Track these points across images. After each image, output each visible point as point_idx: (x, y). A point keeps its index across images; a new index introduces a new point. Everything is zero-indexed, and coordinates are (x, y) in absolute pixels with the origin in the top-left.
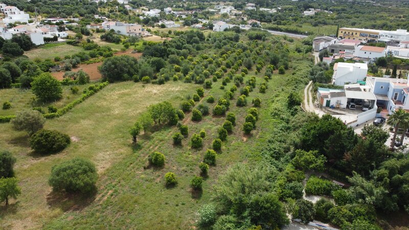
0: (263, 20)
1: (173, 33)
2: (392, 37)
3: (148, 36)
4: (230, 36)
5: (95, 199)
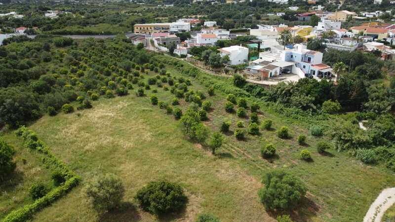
2: (178, 27)
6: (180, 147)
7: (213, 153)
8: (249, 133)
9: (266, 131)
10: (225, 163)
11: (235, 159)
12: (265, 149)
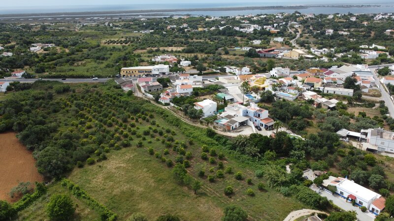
6: (174, 190)
7: (195, 193)
8: (218, 177)
9: (228, 174)
10: (203, 200)
11: (209, 197)
12: (227, 190)
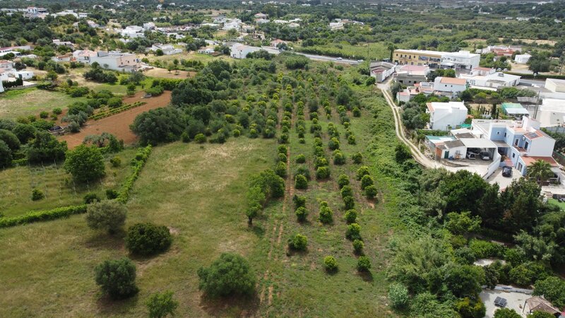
0: (286, 38)
1: (180, 63)
2: (455, 60)
3: (147, 69)
4: (263, 66)
5: (259, 300)
7: (250, 223)
10: (245, 236)
